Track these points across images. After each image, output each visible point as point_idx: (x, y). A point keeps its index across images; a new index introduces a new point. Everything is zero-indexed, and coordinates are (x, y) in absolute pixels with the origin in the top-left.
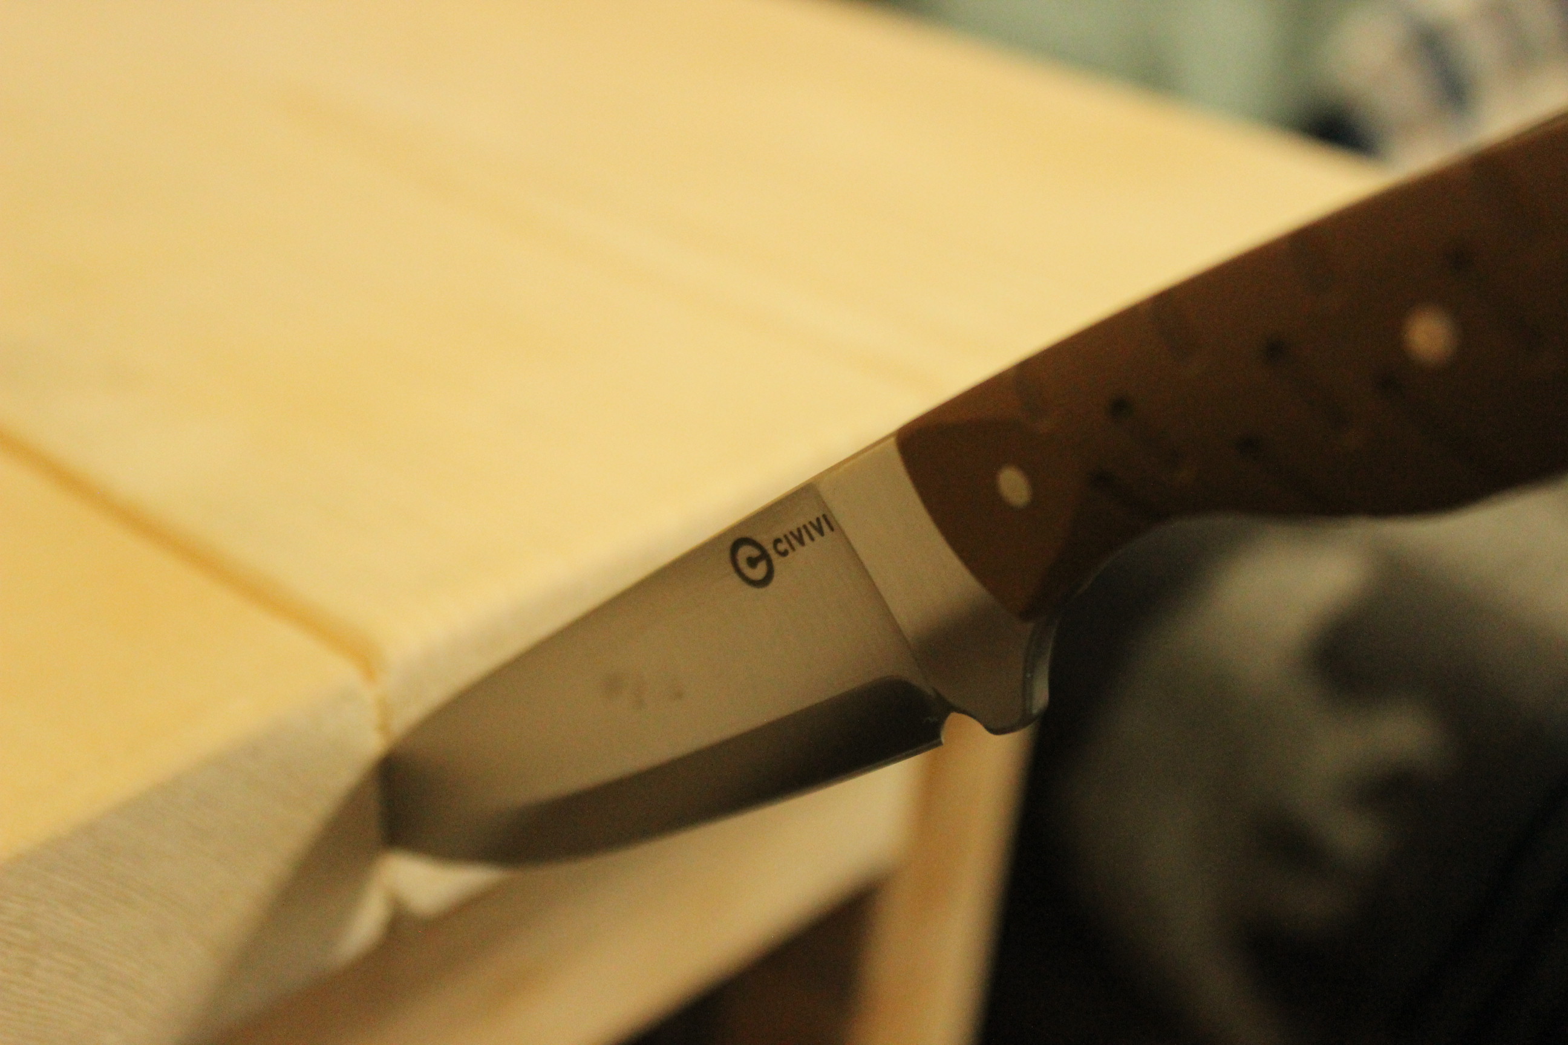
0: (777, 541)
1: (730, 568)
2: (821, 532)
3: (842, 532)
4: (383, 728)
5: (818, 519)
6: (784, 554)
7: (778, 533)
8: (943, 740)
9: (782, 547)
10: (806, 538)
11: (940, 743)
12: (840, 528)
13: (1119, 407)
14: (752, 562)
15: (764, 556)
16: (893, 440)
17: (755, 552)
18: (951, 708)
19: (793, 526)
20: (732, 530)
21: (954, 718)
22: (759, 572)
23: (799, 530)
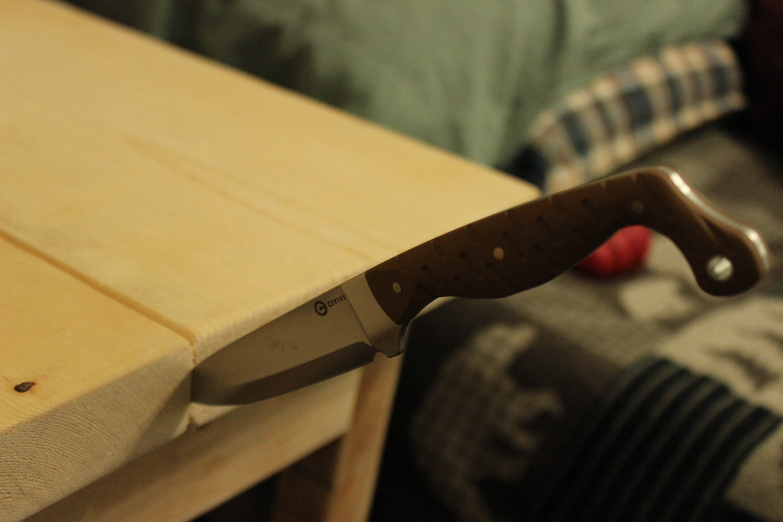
0: (329, 302)
1: (314, 309)
2: (342, 300)
3: (348, 300)
4: (194, 361)
5: (341, 296)
6: (331, 306)
7: (329, 300)
8: (374, 360)
9: (330, 304)
10: (337, 301)
11: (373, 361)
12: (347, 298)
13: (425, 267)
14: (321, 308)
15: (325, 307)
16: (364, 274)
17: (322, 305)
18: (377, 351)
19: (333, 298)
20: (316, 298)
21: (378, 354)
22: (323, 311)
23: (335, 299)
